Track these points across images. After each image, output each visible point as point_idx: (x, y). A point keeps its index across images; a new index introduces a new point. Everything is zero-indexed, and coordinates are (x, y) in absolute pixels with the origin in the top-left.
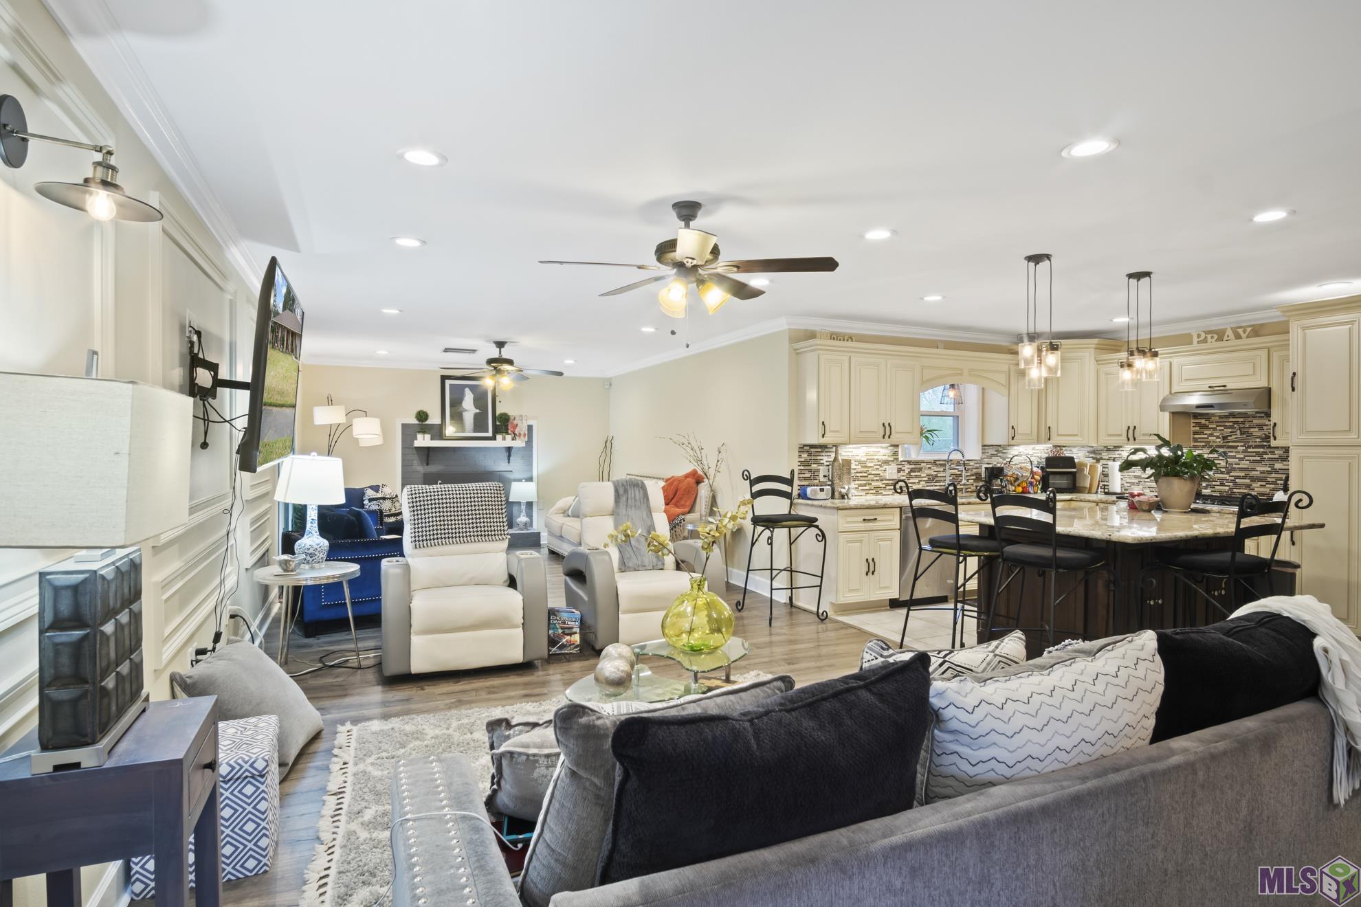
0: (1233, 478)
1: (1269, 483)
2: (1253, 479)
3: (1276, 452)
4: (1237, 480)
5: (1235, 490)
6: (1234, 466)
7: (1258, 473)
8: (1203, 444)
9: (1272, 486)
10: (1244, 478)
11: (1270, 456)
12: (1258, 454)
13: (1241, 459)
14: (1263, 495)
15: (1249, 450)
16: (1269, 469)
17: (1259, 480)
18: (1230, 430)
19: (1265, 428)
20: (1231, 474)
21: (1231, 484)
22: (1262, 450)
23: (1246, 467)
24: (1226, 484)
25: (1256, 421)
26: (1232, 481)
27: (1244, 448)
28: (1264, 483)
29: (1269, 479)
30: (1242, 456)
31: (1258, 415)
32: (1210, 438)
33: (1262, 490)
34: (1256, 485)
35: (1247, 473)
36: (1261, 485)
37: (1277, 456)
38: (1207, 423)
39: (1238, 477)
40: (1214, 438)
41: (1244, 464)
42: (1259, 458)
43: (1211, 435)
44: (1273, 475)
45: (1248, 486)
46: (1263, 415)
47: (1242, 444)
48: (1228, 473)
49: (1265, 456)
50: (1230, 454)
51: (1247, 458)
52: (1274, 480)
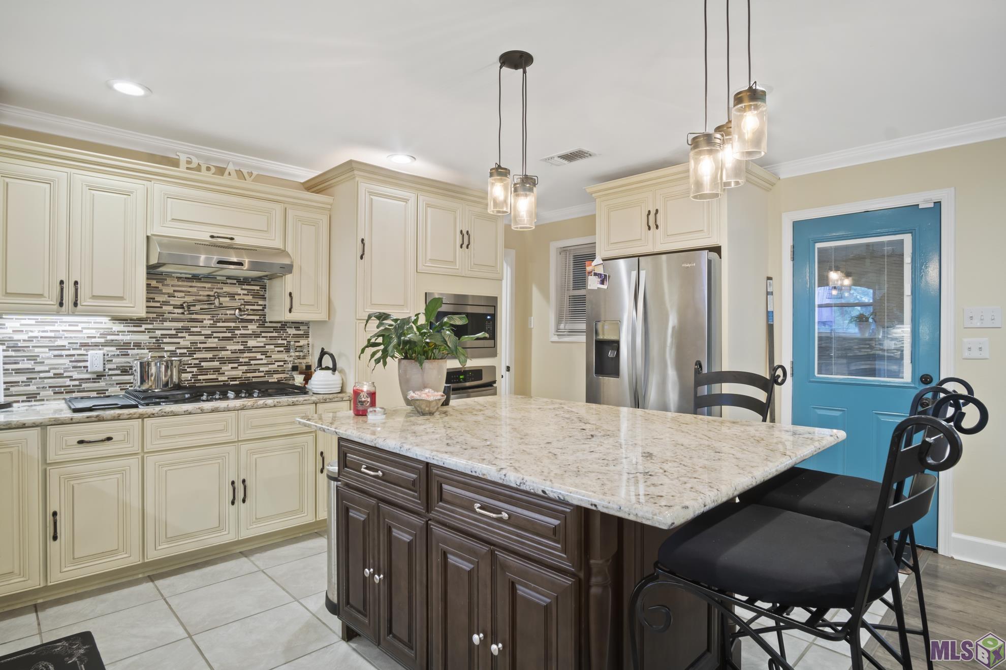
0: (197, 362)
1: (241, 364)
2: (223, 361)
3: (250, 327)
4: (203, 364)
5: (200, 377)
6: (199, 345)
7: (229, 352)
8: (155, 315)
9: (245, 368)
10: (212, 360)
11: (243, 332)
12: (229, 329)
13: (208, 336)
14: (234, 379)
15: (218, 324)
16: (242, 347)
17: (230, 361)
18: (194, 298)
19: (237, 297)
20: (195, 356)
21: (195, 370)
22: (233, 325)
23: (214, 345)
24: (188, 370)
25: (226, 289)
26: (196, 366)
27: (212, 322)
28: (236, 365)
29: (241, 360)
30: (209, 332)
31: (229, 281)
32: (165, 308)
33: (234, 373)
34: (226, 368)
35: (216, 353)
36: (232, 368)
37: (250, 332)
38: (160, 285)
39: (205, 360)
40: (171, 308)
41: (212, 343)
42: (230, 335)
43: (166, 303)
44: (246, 355)
45: (217, 370)
46: (235, 281)
47: (209, 317)
48: (191, 355)
49: (237, 332)
50: (193, 329)
51: (215, 335)
52: (247, 360)
